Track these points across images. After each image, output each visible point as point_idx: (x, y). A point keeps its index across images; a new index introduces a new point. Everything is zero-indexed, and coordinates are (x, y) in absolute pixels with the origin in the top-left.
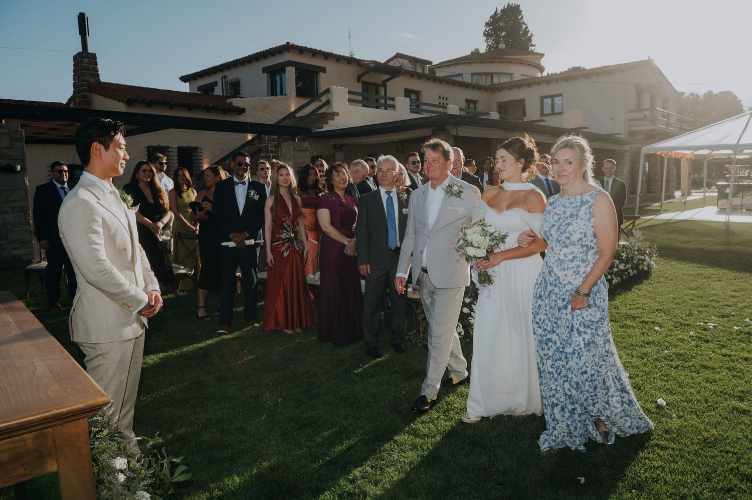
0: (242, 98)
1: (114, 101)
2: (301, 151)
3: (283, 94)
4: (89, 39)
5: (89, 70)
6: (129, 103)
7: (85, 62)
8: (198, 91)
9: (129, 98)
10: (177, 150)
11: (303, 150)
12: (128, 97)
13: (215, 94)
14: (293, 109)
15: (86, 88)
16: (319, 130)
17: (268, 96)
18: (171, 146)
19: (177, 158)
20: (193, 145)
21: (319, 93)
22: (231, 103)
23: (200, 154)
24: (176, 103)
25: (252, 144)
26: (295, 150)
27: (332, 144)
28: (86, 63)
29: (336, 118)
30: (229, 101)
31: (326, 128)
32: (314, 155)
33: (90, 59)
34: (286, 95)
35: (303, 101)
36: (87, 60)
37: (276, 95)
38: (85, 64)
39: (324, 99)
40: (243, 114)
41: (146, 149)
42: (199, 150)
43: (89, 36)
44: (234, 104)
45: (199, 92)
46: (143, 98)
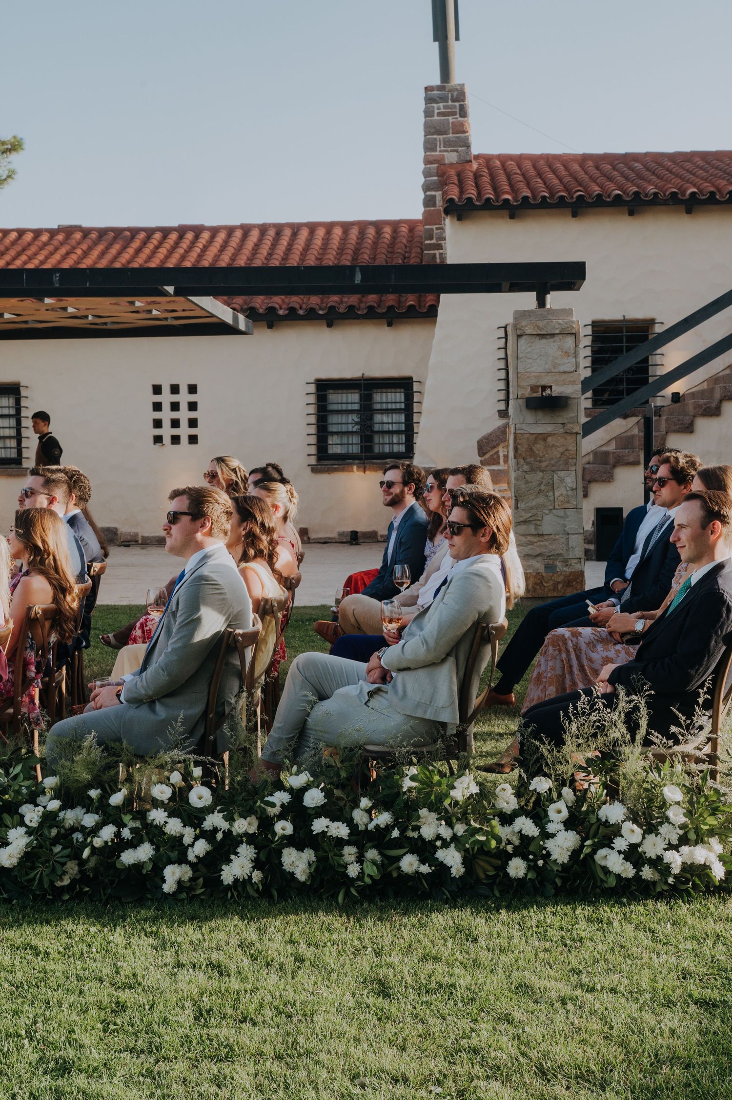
2: (541, 336)
4: (456, 48)
5: (445, 133)
7: (436, 111)
15: (436, 178)
28: (439, 114)
33: (450, 103)
36: (441, 105)
38: (436, 118)
43: (457, 38)
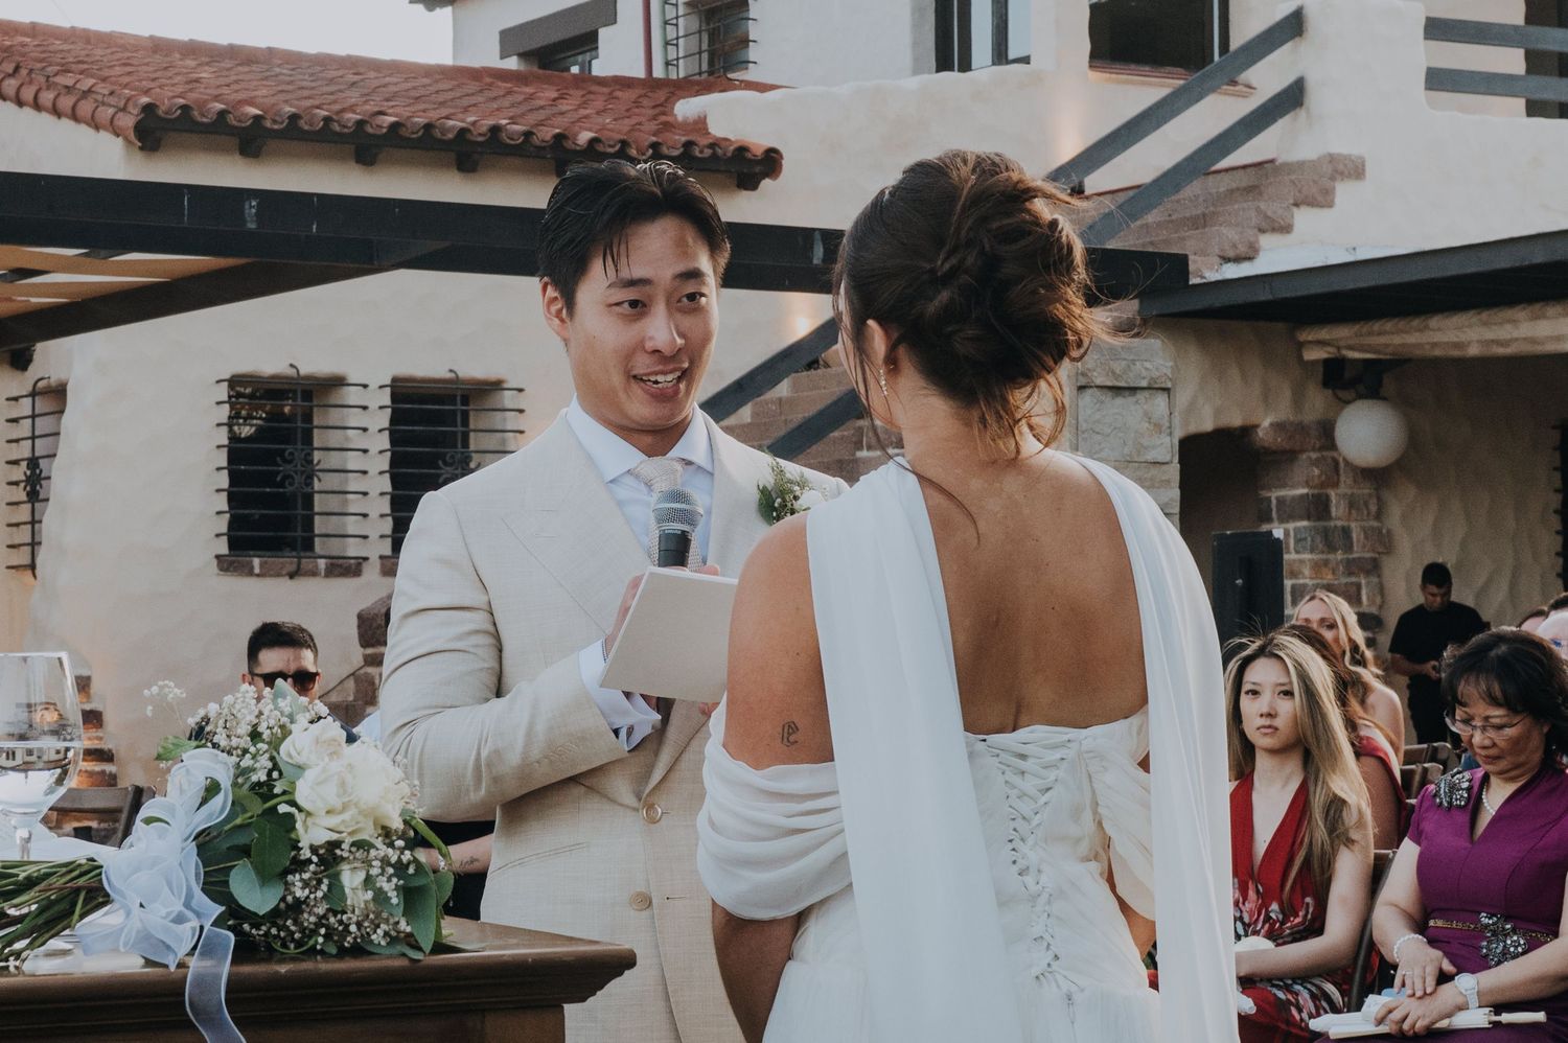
0: (762, 88)
1: (66, 124)
2: (1116, 390)
3: (1012, 55)
6: (152, 132)
8: (502, 57)
9: (149, 109)
10: (385, 398)
11: (1133, 390)
12: (145, 100)
13: (599, 69)
14: (1069, 147)
16: (1232, 272)
17: (916, 71)
18: (353, 377)
19: (384, 441)
20: (473, 369)
21: (1235, 44)
22: (700, 124)
23: (511, 421)
24: (395, 126)
25: (813, 364)
26: (1081, 388)
27: (1313, 354)
29: (1344, 191)
30: (686, 108)
31: (1277, 256)
32: (1193, 428)
34: (1026, 60)
35: (1138, 91)
37: (965, 66)
39: (1267, 77)
40: (766, 183)
41: (222, 392)
42: (508, 399)
44: (718, 129)
45: (512, 64)
46: (220, 106)
